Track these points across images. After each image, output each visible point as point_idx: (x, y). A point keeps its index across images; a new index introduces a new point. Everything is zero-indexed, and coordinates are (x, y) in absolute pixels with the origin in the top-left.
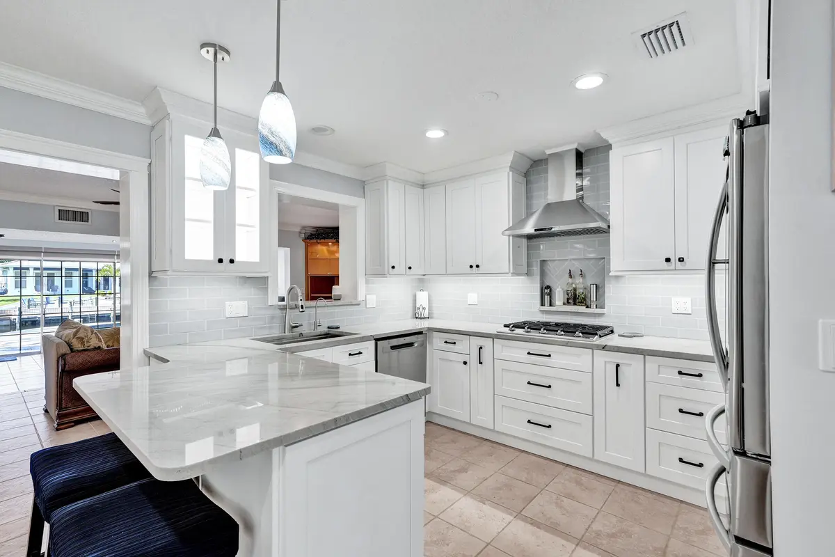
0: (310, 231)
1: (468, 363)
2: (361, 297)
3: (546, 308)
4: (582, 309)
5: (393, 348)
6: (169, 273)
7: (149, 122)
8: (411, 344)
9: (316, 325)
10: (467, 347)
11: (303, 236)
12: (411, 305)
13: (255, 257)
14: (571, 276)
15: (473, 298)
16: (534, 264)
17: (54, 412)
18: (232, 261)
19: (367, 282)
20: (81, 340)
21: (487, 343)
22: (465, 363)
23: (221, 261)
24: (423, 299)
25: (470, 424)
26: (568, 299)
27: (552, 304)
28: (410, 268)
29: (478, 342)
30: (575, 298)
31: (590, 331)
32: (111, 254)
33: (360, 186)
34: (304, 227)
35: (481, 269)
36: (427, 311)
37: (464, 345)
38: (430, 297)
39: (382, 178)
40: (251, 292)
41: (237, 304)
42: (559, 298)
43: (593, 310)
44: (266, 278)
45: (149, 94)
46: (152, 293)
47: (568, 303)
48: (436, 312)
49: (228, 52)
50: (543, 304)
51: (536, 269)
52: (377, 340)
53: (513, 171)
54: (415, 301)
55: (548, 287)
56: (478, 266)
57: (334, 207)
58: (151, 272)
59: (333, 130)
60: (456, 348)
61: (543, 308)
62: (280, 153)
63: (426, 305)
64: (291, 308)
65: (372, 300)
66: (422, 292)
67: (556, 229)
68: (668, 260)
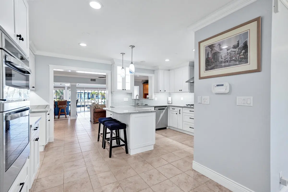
0: (144, 81)
2: (153, 98)
5: (159, 109)
6: (115, 92)
7: (111, 64)
8: (164, 109)
9: (142, 104)
10: (177, 109)
11: (142, 83)
13: (129, 89)
15: (182, 99)
17: (93, 121)
18: (125, 90)
19: (155, 94)
20: (97, 106)
21: (181, 109)
22: (176, 114)
23: (123, 90)
24: (170, 99)
25: (178, 129)
28: (165, 91)
29: (179, 109)
32: (105, 89)
33: (153, 71)
34: (143, 80)
35: (182, 91)
36: (171, 102)
38: (171, 98)
39: (158, 69)
40: (129, 96)
41: (126, 99)
44: (132, 93)
45: (112, 60)
46: (112, 96)
48: (173, 102)
49: (125, 54)
52: (155, 107)
53: (190, 66)
54: (168, 99)
56: (181, 90)
57: (148, 77)
58: (111, 92)
59: (145, 61)
60: (175, 110)
62: (132, 73)
63: (170, 100)
64: (137, 100)
65: (156, 99)
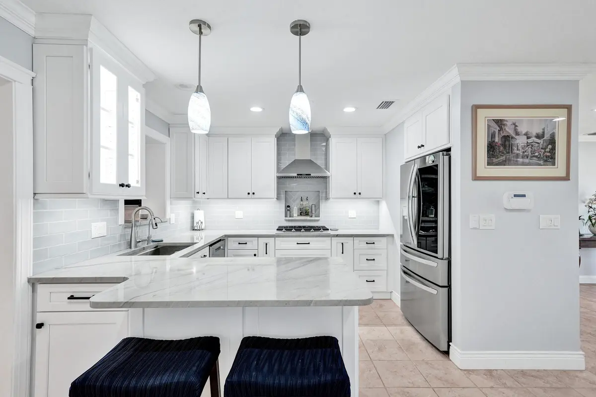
1: (257, 255)
2: (168, 216)
3: (288, 218)
4: (308, 218)
5: (216, 250)
8: (220, 248)
9: (149, 240)
10: (256, 244)
12: (189, 220)
14: (302, 200)
15: (239, 214)
16: (282, 193)
18: (128, 186)
19: (171, 203)
21: (270, 241)
22: (255, 255)
23: (122, 185)
24: (199, 216)
26: (301, 213)
27: (292, 215)
28: (204, 194)
29: (262, 241)
30: (304, 212)
31: (317, 229)
33: (168, 128)
35: (256, 196)
36: (203, 225)
37: (252, 244)
40: (108, 213)
42: (295, 212)
43: (313, 218)
46: (37, 217)
47: (301, 215)
48: (211, 225)
50: (286, 216)
51: (283, 196)
53: (276, 138)
54: (193, 217)
55: (289, 206)
56: (253, 193)
58: (35, 195)
60: (248, 246)
61: (287, 218)
63: (202, 220)
65: (173, 218)
66: (198, 211)
67: (312, 175)
68: (355, 193)
